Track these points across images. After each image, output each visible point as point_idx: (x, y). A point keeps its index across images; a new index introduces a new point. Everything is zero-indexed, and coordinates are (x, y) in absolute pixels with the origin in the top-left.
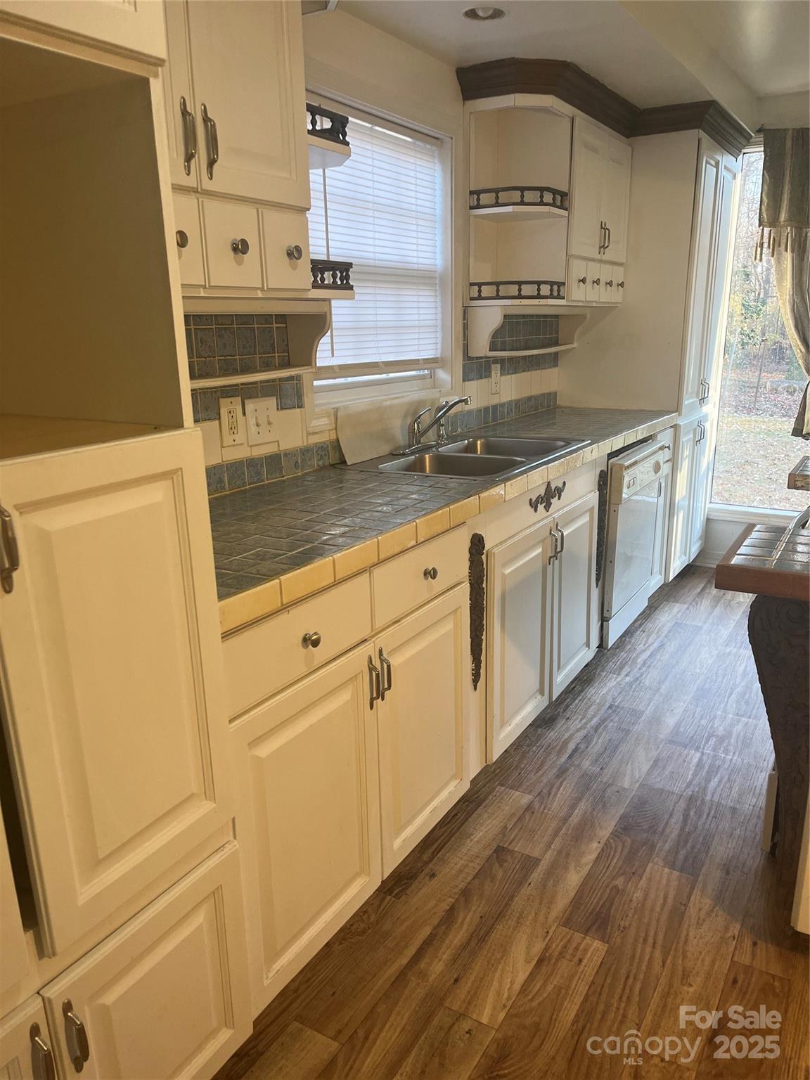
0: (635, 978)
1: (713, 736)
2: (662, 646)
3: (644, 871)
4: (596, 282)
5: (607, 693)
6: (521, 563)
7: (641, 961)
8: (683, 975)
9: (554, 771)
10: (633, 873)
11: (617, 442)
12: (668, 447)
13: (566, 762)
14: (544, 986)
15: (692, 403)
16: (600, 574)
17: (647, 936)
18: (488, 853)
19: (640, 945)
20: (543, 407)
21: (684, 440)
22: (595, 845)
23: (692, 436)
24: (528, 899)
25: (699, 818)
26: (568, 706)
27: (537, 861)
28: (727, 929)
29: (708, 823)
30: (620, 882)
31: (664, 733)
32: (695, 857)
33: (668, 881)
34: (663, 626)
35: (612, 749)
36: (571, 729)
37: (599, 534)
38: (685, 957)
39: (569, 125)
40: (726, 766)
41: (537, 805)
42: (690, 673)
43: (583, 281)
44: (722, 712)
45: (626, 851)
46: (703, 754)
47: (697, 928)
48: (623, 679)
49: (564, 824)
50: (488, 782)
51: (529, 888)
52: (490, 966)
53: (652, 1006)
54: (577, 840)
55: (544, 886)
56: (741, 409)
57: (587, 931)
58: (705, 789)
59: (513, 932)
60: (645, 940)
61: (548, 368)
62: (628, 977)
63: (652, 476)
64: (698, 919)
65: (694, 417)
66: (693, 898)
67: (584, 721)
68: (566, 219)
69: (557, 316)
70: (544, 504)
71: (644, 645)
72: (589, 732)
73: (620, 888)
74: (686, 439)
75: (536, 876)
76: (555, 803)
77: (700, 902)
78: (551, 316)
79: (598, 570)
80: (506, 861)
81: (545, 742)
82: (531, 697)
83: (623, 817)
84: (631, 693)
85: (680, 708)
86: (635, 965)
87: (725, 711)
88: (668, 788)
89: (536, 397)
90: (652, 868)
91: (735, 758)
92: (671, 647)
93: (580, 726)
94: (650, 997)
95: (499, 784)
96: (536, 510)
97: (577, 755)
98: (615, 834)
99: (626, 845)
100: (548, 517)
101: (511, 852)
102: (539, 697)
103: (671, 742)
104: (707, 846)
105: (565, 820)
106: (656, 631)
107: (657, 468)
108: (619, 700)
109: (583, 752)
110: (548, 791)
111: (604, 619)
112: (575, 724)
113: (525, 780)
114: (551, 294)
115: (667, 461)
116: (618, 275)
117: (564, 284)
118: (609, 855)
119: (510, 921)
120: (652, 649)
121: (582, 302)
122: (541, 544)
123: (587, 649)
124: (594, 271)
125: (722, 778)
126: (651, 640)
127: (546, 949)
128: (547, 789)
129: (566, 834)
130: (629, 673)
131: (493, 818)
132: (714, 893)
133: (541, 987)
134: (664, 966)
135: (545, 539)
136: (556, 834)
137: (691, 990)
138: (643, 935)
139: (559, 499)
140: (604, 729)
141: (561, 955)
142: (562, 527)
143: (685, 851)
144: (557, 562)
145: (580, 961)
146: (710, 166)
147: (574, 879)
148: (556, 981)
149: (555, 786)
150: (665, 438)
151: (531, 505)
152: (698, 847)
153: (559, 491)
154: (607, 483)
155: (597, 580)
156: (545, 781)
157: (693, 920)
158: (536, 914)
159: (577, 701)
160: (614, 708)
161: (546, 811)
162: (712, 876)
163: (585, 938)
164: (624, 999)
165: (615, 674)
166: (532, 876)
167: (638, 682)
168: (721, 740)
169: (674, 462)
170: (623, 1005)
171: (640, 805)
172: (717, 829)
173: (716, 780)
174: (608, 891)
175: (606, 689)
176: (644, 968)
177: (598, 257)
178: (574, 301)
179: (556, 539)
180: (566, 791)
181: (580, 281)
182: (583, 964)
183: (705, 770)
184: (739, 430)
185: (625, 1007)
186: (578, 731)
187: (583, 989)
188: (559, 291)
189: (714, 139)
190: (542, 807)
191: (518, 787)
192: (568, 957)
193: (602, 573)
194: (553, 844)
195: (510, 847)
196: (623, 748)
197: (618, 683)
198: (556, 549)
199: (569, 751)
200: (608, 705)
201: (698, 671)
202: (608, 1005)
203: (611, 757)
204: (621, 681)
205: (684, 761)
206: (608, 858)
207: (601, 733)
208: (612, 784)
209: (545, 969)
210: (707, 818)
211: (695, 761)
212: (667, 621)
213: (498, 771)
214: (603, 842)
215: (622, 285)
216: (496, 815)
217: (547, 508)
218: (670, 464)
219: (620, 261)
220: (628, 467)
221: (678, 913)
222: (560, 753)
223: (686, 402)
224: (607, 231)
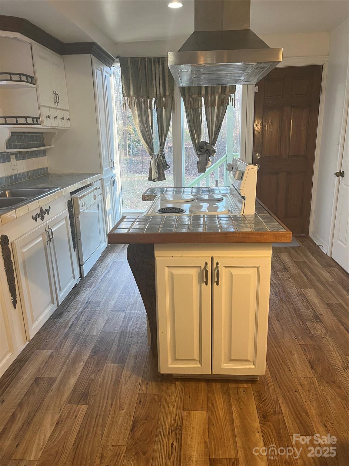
0: (100, 416)
1: (130, 304)
2: (109, 271)
3: (103, 368)
4: (55, 118)
5: (86, 297)
6: (31, 246)
7: (102, 406)
8: (120, 406)
9: (63, 336)
10: (99, 371)
11: (74, 187)
12: (99, 188)
13: (68, 331)
14: (60, 433)
15: (107, 169)
16: (75, 246)
17: (105, 395)
18: (31, 382)
19: (102, 400)
20: (41, 174)
21: (106, 185)
22: (82, 363)
23: (110, 183)
24: (51, 398)
25: (125, 340)
26: (68, 306)
27: (56, 378)
28: (136, 381)
29: (128, 341)
30: (93, 376)
31: (110, 308)
32: (124, 356)
33: (113, 369)
34: (109, 264)
35: (88, 320)
36: (70, 316)
37: (71, 228)
38: (120, 398)
39: (30, 47)
40: (135, 316)
41: (55, 354)
42: (120, 281)
43: (49, 117)
44: (133, 294)
45: (95, 362)
46: (126, 313)
47: (125, 385)
48: (92, 289)
49: (67, 359)
50: (30, 350)
51: (52, 392)
52: (34, 433)
53: (107, 425)
54: (73, 364)
55: (59, 389)
56: (138, 172)
57: (79, 402)
58: (127, 327)
59: (44, 415)
60: (104, 398)
61: (41, 157)
62: (97, 416)
63: (93, 201)
64: (125, 381)
65: (110, 175)
66: (123, 373)
67: (76, 311)
68: (35, 89)
69: (42, 133)
70: (40, 218)
71: (101, 273)
72: (78, 315)
73: (93, 379)
74: (107, 184)
75: (55, 385)
76: (63, 350)
77: (126, 373)
78: (38, 133)
79: (74, 244)
80: (40, 384)
81: (58, 324)
82: (48, 306)
83: (95, 347)
84: (96, 294)
85: (116, 296)
86: (100, 410)
87: (134, 293)
88: (112, 330)
89: (37, 170)
90: (106, 366)
91: (138, 311)
92: (112, 272)
93: (74, 313)
94: (107, 421)
95: (36, 349)
96: (36, 221)
97: (73, 326)
98: (91, 357)
99: (95, 359)
100: (43, 223)
101: (43, 379)
102: (52, 305)
103: (113, 311)
104: (128, 350)
105: (68, 356)
106: (106, 266)
107: (95, 197)
108: (91, 298)
109: (76, 324)
110: (60, 346)
111: (80, 265)
112: (72, 313)
113: (49, 344)
114: (33, 123)
115: (101, 194)
116: (66, 115)
117: (39, 118)
118: (88, 367)
119: (43, 410)
120: (104, 274)
121: (50, 126)
122: (41, 236)
123: (74, 279)
124: (53, 113)
125: (133, 321)
126: (104, 270)
127: (60, 417)
128: (59, 345)
129: (69, 363)
130: (95, 286)
131: (33, 366)
132: (131, 368)
133: (58, 434)
134: (112, 406)
135: (43, 233)
136: (64, 364)
137: (123, 411)
138: (103, 395)
139: (48, 214)
140: (85, 312)
141: (67, 417)
142: (51, 227)
143: (119, 355)
144: (51, 243)
145: (76, 416)
146: (98, 70)
147: (72, 381)
148: (65, 429)
149: (63, 343)
150: (97, 184)
151: (33, 219)
152: (125, 351)
153: (48, 211)
154: (72, 206)
155: (74, 248)
156: (58, 342)
157: (123, 382)
158: (55, 403)
159: (72, 303)
160: (89, 302)
161: (59, 355)
162: (130, 361)
163: (78, 406)
164: (96, 426)
165: (89, 288)
166: (53, 386)
167: (99, 289)
168: (133, 305)
169: (103, 194)
170: (95, 429)
171: (101, 341)
172: (132, 342)
173: (131, 322)
174: (88, 381)
175: (86, 294)
176: (104, 409)
177: (55, 106)
178: (45, 126)
179: (49, 233)
180: (68, 344)
181: (47, 117)
182: (77, 417)
183: (127, 319)
184: (138, 180)
185: (96, 429)
186: (73, 316)
187: (78, 428)
188: (37, 121)
189: (99, 59)
190: (57, 353)
191: (45, 348)
192: (70, 417)
193: (76, 245)
194: (63, 369)
195: (42, 376)
196: (94, 318)
197: (91, 291)
198: (50, 238)
199: (69, 326)
200: (86, 301)
201: (123, 279)
202: (89, 431)
203: (88, 324)
204: (92, 290)
205: (119, 318)
206: (87, 367)
207: (84, 314)
208: (89, 335)
209: (59, 426)
210: (128, 339)
211: (123, 316)
212: (110, 261)
213: (36, 343)
214: (85, 361)
215: (69, 119)
216: (35, 363)
217: (42, 219)
218: (102, 195)
219: (66, 109)
220: (81, 198)
221: (117, 382)
222: (65, 327)
223: (104, 169)
224: (57, 95)
